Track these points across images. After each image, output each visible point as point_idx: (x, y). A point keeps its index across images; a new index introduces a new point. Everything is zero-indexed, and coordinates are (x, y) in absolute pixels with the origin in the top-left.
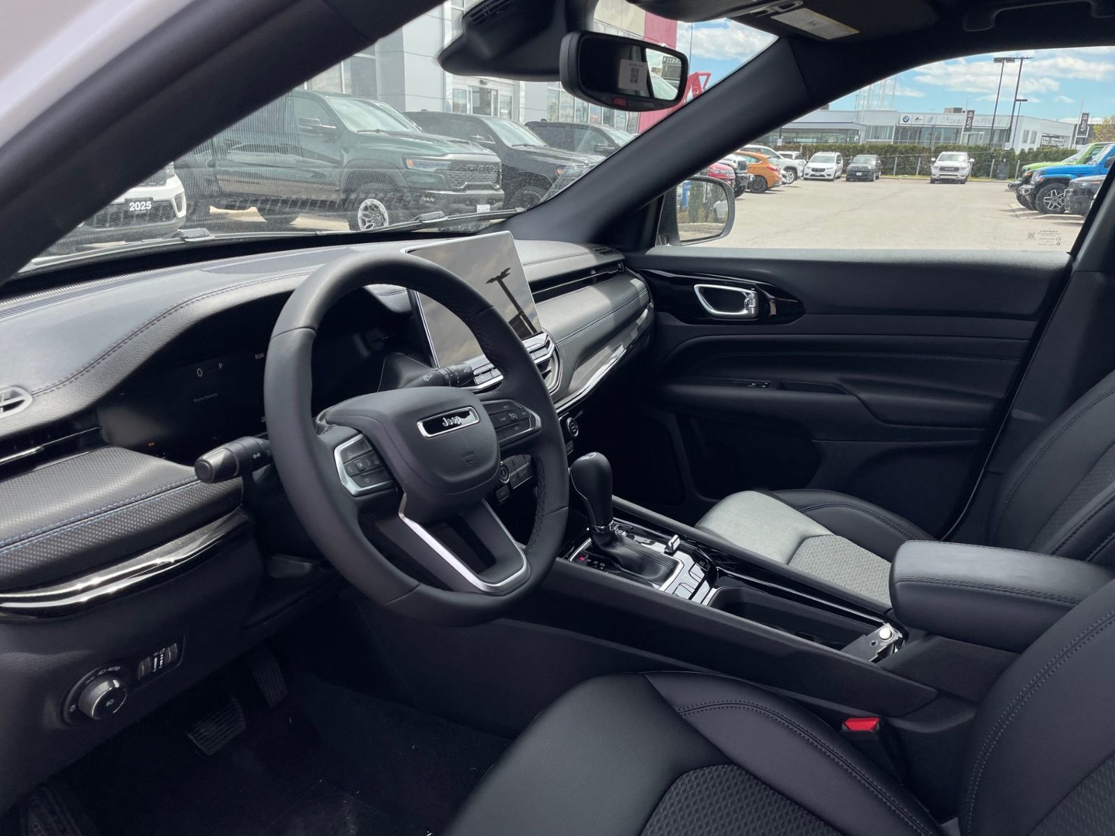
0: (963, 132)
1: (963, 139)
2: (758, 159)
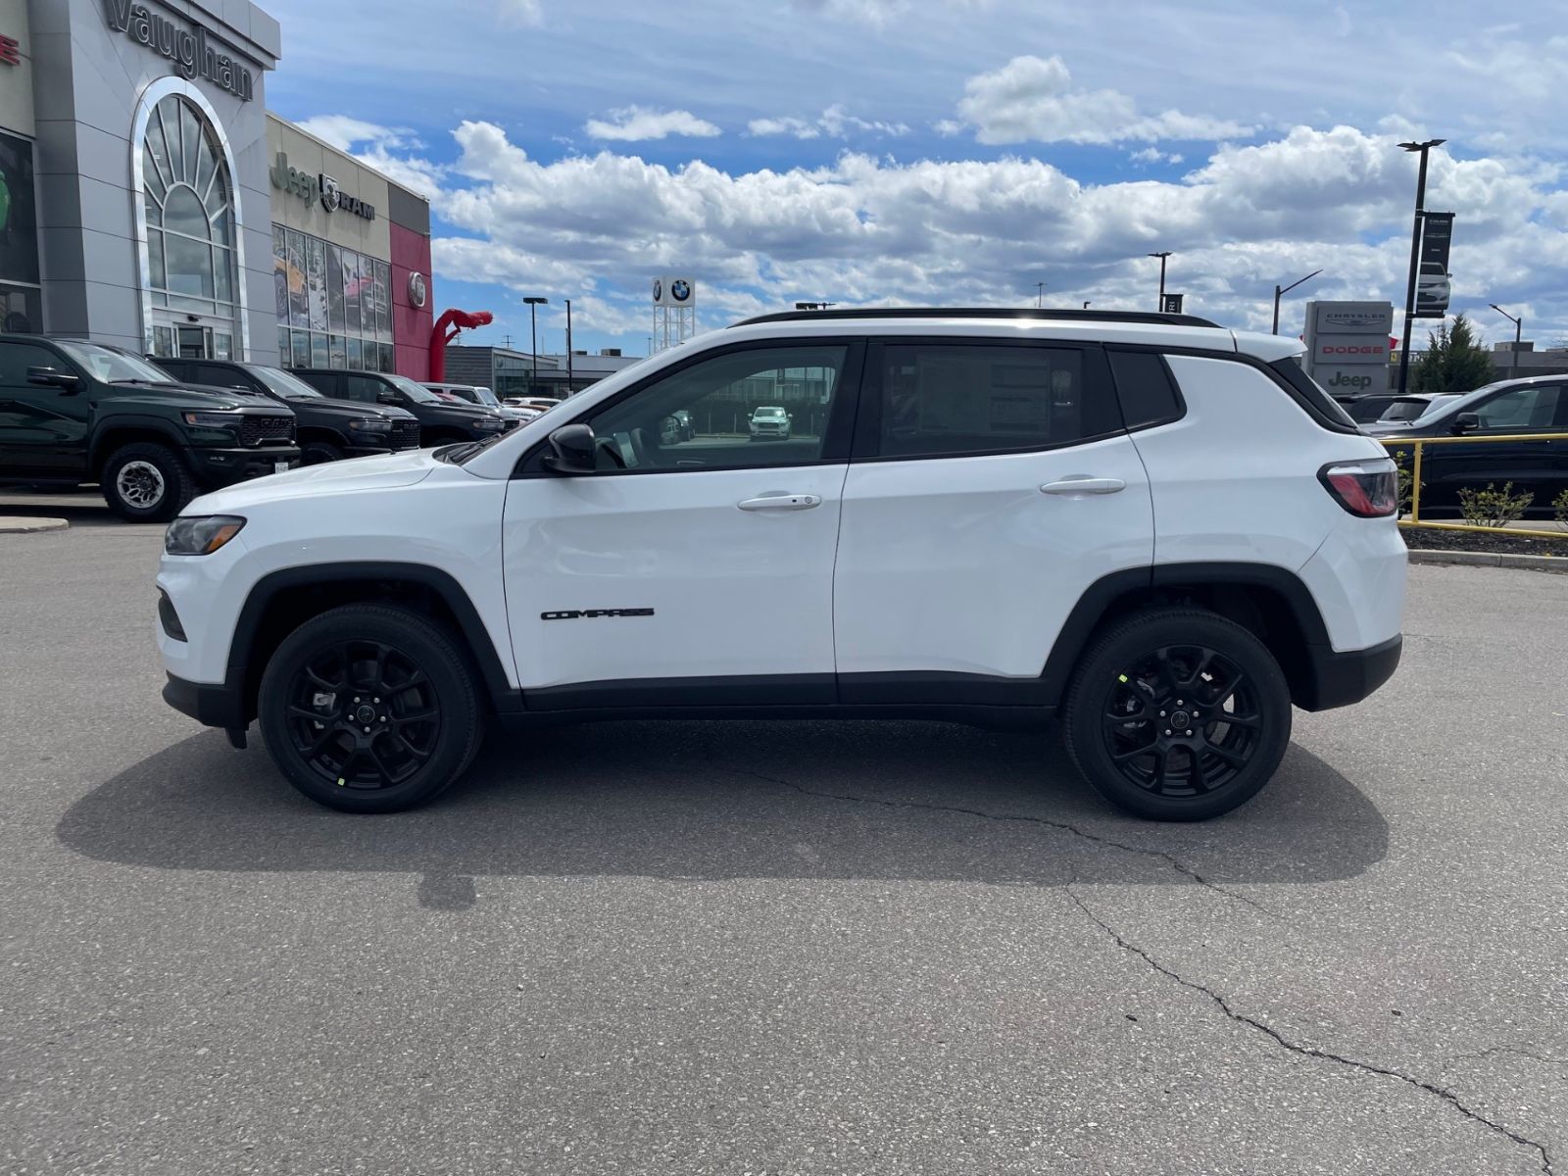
0: (776, 385)
1: (778, 392)
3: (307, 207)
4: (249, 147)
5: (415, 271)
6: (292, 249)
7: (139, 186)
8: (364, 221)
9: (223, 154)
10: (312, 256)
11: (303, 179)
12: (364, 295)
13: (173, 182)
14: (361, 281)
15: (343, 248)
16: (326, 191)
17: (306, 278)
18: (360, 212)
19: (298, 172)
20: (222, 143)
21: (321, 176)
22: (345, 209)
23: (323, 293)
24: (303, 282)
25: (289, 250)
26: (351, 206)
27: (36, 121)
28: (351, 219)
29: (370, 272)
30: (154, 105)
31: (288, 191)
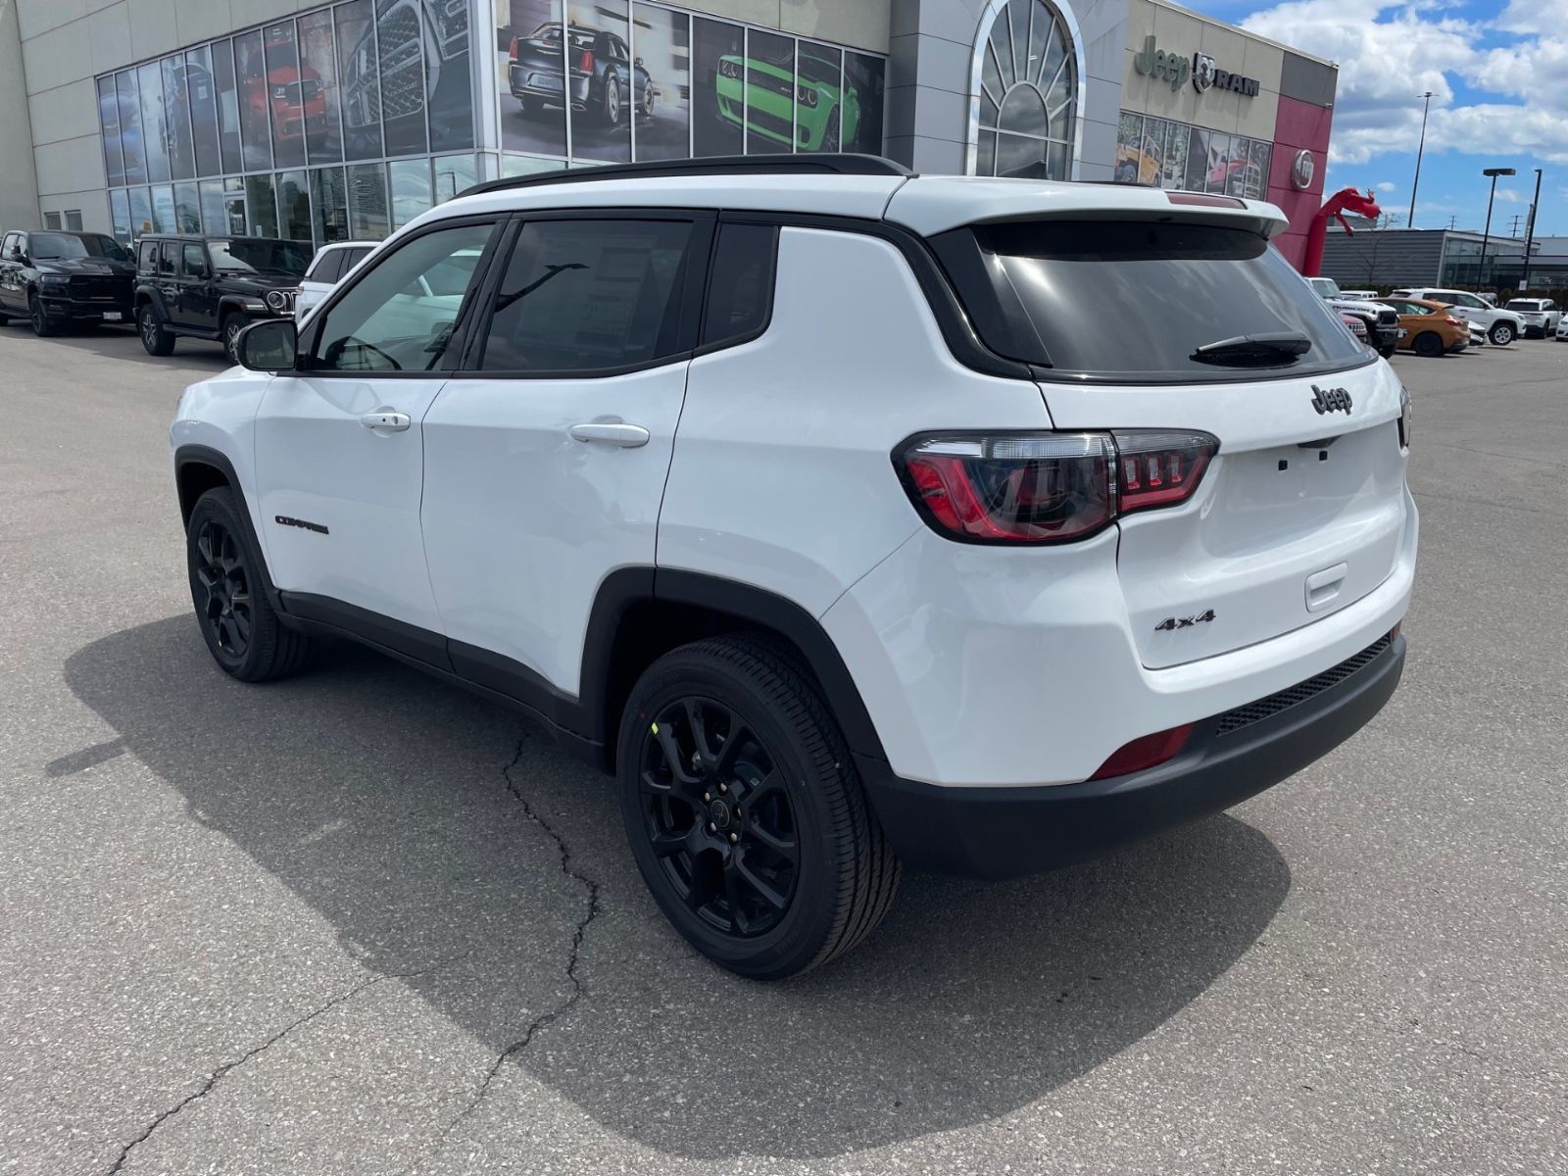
2: (1430, 310)
3: (1173, 91)
4: (1105, 35)
5: (1303, 149)
6: (1149, 137)
7: (976, 90)
8: (1244, 99)
9: (1073, 47)
10: (1172, 143)
11: (1173, 61)
12: (1232, 179)
13: (1015, 82)
14: (1229, 164)
15: (1212, 131)
16: (1199, 71)
17: (1161, 166)
18: (1240, 90)
19: (1167, 54)
20: (1073, 35)
21: (1196, 55)
22: (1222, 87)
23: (1180, 182)
24: (1156, 171)
25: (1145, 138)
26: (1229, 84)
27: (891, 38)
28: (1229, 98)
29: (1244, 154)
30: (1004, 4)
31: (1153, 76)
